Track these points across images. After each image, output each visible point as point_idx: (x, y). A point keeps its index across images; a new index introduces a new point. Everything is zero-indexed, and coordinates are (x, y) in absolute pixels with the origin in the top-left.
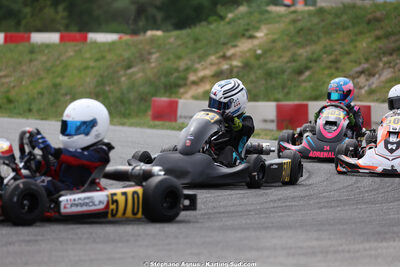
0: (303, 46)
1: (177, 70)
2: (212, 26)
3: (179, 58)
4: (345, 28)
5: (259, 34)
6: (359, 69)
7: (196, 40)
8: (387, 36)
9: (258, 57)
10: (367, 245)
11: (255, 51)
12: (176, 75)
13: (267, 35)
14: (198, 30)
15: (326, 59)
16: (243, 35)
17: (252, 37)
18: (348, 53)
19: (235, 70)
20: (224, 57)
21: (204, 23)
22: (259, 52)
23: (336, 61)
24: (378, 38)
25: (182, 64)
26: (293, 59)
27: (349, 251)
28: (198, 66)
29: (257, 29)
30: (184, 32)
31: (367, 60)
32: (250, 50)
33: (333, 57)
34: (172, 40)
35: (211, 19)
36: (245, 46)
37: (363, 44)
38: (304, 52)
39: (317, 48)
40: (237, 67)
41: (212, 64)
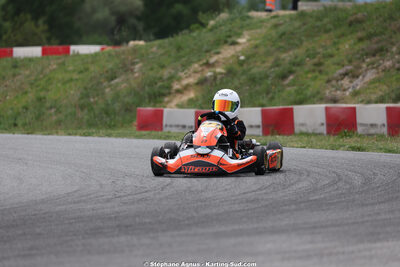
0: (286, 50)
1: (161, 79)
2: (195, 34)
3: (163, 67)
4: (327, 31)
5: (242, 40)
6: (342, 71)
7: (179, 49)
8: (369, 37)
9: (241, 63)
10: (361, 246)
11: (238, 57)
12: (160, 84)
13: (249, 40)
14: (181, 38)
15: (309, 63)
16: (226, 42)
17: (234, 43)
18: (331, 56)
19: (219, 77)
20: (208, 65)
21: (186, 31)
22: (242, 58)
23: (319, 64)
24: (360, 40)
25: (166, 73)
26: (276, 64)
27: (343, 253)
28: (182, 74)
29: (239, 35)
30: (166, 41)
31: (350, 62)
32: (233, 56)
33: (316, 60)
34: (154, 49)
35: (193, 26)
36: (228, 52)
37: (346, 46)
38: (287, 57)
39: (300, 52)
40: (221, 73)
41: (195, 72)
